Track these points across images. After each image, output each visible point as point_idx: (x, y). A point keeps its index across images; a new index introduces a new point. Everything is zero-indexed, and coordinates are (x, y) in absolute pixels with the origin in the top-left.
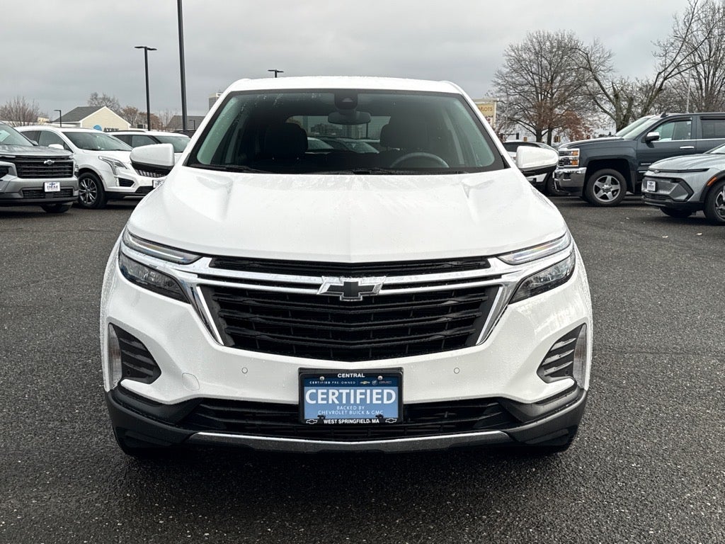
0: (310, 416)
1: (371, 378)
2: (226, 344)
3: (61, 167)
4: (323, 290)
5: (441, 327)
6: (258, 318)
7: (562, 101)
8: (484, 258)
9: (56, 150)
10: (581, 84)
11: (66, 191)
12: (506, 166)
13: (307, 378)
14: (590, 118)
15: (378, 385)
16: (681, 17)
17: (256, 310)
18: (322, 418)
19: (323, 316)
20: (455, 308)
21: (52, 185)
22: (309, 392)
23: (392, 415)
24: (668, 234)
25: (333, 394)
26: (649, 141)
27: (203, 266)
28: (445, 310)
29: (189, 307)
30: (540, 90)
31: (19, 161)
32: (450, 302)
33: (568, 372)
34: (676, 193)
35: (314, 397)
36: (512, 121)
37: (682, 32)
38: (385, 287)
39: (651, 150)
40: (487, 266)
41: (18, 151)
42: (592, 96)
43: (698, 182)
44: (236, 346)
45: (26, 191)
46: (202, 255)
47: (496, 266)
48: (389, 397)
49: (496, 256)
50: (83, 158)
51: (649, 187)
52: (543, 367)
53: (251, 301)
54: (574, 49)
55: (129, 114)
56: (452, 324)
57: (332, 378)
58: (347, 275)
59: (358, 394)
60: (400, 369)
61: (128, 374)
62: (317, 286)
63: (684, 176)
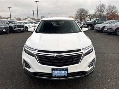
0: (53, 75)
1: (63, 69)
2: (40, 64)
3: (23, 26)
4: (55, 56)
5: (74, 61)
6: (45, 60)
7: (83, 16)
8: (80, 50)
9: (22, 24)
10: (85, 14)
11: (24, 29)
12: (81, 31)
13: (53, 69)
14: (86, 18)
15: (64, 70)
16: (97, 6)
17: (45, 59)
18: (55, 76)
19: (55, 60)
20: (76, 58)
21: (22, 29)
22: (53, 72)
23: (66, 75)
24: (98, 34)
25: (57, 72)
26: (95, 22)
27: (36, 51)
28: (74, 58)
29: (34, 58)
30: (80, 15)
31: (18, 26)
32: (75, 57)
33: (92, 65)
34: (98, 29)
35: (54, 72)
36: (77, 19)
37: (98, 8)
38: (65, 55)
39: (95, 23)
40: (81, 51)
41: (17, 25)
42: (87, 16)
43: (101, 27)
44: (42, 64)
45: (19, 30)
46: (36, 50)
47: (82, 51)
48: (66, 72)
49: (82, 49)
50: (26, 25)
51: (95, 28)
52: (89, 65)
53: (44, 57)
54: (84, 10)
55: (32, 19)
56: (75, 60)
57: (57, 70)
58: (59, 53)
59: (61, 72)
60: (67, 68)
61: (26, 67)
62: (54, 55)
63: (99, 27)
